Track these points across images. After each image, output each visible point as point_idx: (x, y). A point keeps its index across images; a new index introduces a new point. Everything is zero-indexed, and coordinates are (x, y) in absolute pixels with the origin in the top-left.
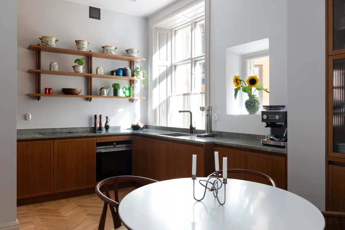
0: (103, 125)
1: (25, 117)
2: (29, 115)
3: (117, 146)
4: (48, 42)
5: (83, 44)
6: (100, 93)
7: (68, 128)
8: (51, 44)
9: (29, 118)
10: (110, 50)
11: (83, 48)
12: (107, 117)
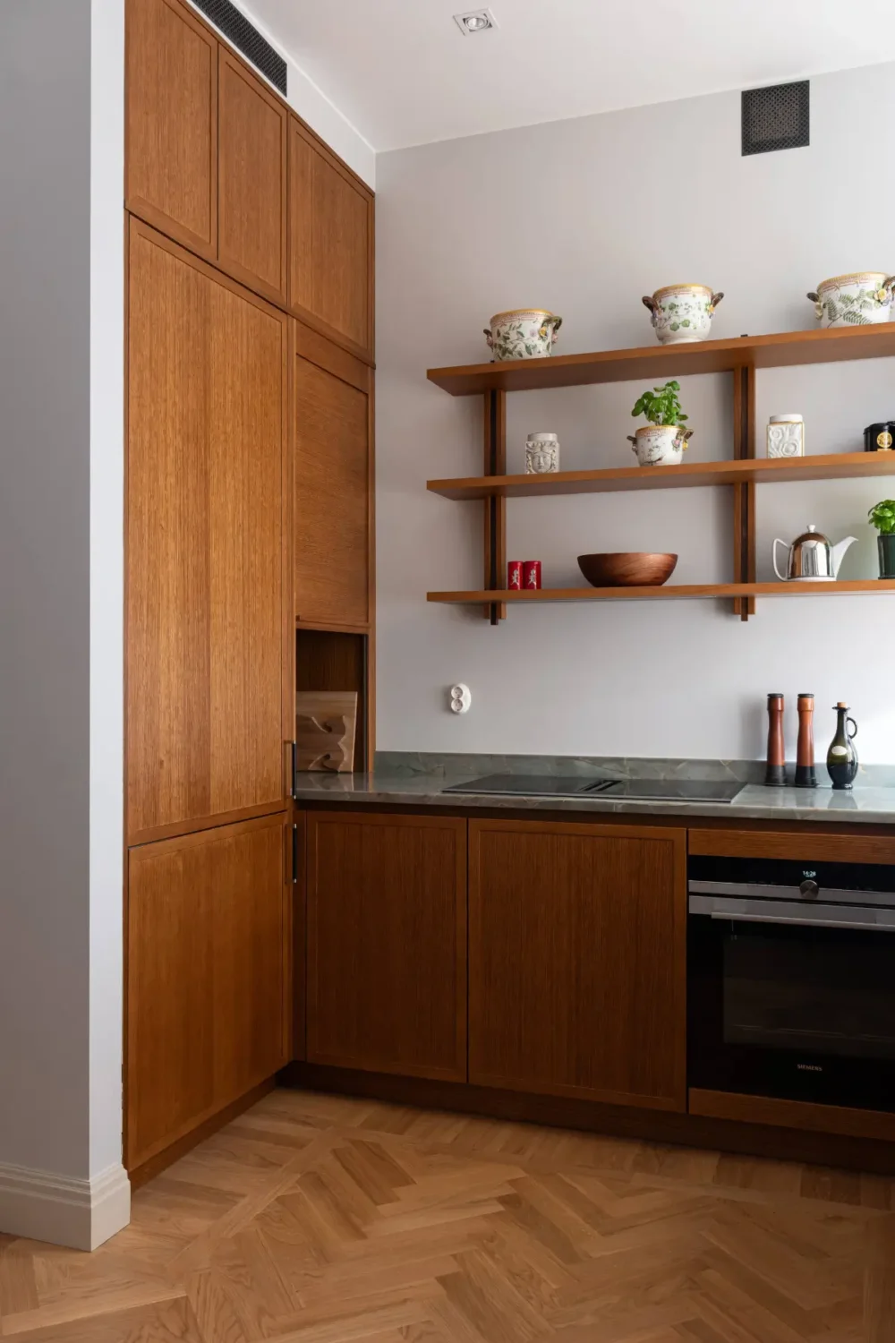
0: (820, 757)
1: (446, 701)
2: (460, 692)
3: (825, 893)
4: (506, 339)
5: (673, 307)
6: (795, 570)
7: (630, 760)
8: (521, 347)
9: (460, 703)
10: (847, 300)
11: (675, 327)
12: (841, 711)
